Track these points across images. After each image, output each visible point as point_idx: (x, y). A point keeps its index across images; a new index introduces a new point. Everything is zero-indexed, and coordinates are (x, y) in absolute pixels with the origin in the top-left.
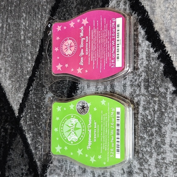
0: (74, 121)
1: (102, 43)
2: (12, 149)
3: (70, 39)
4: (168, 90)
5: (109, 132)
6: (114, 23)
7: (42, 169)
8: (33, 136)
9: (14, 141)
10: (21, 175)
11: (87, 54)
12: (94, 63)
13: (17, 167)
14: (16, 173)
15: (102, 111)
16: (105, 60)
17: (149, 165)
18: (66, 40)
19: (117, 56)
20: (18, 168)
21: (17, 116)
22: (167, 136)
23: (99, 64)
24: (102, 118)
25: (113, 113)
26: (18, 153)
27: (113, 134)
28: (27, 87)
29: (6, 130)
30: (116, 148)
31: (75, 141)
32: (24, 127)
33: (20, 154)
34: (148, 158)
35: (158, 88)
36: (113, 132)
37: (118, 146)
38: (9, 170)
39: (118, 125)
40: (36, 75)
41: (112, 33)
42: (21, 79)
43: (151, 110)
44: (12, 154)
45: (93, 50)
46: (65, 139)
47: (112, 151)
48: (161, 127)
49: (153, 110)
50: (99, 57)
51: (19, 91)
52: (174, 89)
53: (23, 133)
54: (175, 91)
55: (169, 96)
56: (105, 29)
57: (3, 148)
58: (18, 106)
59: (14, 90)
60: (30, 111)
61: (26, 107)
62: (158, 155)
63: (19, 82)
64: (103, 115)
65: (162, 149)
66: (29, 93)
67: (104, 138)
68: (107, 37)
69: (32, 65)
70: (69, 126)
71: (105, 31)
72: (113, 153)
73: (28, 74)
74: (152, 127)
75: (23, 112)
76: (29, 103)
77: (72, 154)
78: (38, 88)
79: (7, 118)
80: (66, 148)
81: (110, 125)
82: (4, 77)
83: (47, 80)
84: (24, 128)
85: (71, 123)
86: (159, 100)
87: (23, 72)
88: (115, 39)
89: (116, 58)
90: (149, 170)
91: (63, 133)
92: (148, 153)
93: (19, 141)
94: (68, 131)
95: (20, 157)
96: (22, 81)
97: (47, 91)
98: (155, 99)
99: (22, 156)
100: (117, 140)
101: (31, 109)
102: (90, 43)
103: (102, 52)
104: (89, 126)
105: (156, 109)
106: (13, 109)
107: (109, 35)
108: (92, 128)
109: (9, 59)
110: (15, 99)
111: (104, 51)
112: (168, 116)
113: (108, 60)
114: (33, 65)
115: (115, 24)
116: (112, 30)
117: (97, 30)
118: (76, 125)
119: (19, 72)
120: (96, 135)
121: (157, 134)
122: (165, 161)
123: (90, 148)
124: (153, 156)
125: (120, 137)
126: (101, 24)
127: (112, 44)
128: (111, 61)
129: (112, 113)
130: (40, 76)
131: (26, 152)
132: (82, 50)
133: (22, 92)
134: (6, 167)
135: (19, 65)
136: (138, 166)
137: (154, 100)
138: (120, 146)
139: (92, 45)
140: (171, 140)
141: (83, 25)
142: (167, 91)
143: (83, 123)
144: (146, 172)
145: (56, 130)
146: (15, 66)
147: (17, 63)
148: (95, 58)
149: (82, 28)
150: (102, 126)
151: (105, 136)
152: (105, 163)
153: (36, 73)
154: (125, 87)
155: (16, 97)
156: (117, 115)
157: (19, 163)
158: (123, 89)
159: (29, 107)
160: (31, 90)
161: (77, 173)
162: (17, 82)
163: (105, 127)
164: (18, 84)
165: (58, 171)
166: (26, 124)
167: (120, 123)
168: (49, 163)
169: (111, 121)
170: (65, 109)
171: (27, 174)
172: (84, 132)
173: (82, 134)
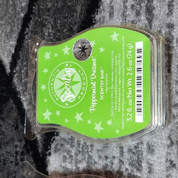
0: (70, 71)
2: (2, 119)
5: (123, 83)
7: (44, 145)
9: (5, 107)
10: (14, 155)
13: (10, 143)
14: (7, 152)
15: (113, 51)
20: (10, 145)
21: (9, 73)
24: (112, 62)
25: (130, 51)
26: (10, 124)
27: (131, 85)
28: (21, 30)
30: (136, 107)
31: (72, 102)
32: (18, 86)
33: (13, 126)
36: (131, 82)
37: (139, 103)
39: (139, 70)
40: (33, 11)
42: (13, 20)
44: (2, 126)
46: (57, 99)
47: (129, 112)
51: (11, 37)
53: (18, 96)
58: (10, 59)
60: (26, 63)
61: (20, 58)
63: (11, 25)
64: (114, 58)
66: (24, 38)
67: (116, 93)
70: (62, 81)
72: (131, 116)
73: (22, 11)
75: (16, 66)
76: (24, 52)
77: (67, 121)
78: (37, 30)
80: (58, 113)
81: (126, 71)
83: (49, 15)
84: (19, 88)
85: (65, 75)
87: (15, 9)
91: (53, 91)
93: (12, 108)
94: (61, 88)
95: (13, 128)
96: (15, 22)
97: (49, 32)
99: (17, 128)
100: (137, 94)
104: (92, 77)
106: (3, 64)
110: (6, 49)
118: (72, 77)
119: (10, 11)
120: (103, 89)
123: (94, 110)
125: (142, 88)
129: (128, 52)
130: (39, 12)
133: (15, 37)
138: (142, 102)
143: (84, 73)
145: (43, 87)
150: (112, 75)
151: (117, 89)
152: (117, 132)
153: (34, 7)
154: (171, 7)
155: (6, 46)
156: (137, 55)
157: (11, 137)
158: (167, 11)
159: (25, 57)
160: (27, 34)
161: (95, 148)
162: (8, 25)
163: (118, 76)
164: (9, 27)
165: (68, 147)
166: (21, 83)
167: (142, 66)
168: (54, 135)
169: (127, 66)
170: (56, 55)
171: (22, 153)
172: (85, 86)
173: (81, 91)
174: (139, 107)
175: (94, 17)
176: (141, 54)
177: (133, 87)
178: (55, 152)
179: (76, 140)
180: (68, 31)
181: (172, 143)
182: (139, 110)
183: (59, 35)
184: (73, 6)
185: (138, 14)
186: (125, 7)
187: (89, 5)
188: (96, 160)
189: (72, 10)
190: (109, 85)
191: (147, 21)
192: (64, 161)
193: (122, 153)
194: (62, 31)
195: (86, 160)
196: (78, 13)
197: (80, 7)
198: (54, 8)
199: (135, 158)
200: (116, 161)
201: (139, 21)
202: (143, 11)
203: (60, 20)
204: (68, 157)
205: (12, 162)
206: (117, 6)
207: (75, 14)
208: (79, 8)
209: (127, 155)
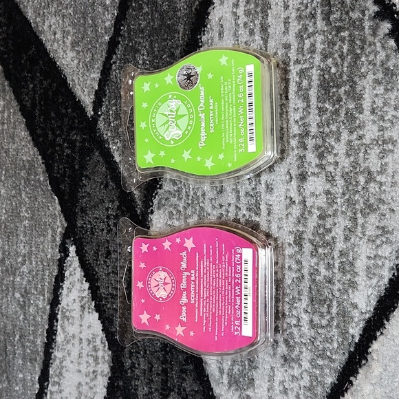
0: (174, 104)
1: (219, 287)
2: (86, 176)
3: (164, 270)
4: (366, 12)
5: (235, 112)
6: (239, 255)
7: (143, 202)
8: (124, 146)
9: (89, 161)
10: (105, 220)
11: (192, 302)
12: (205, 321)
14: (96, 218)
15: (222, 77)
16: (225, 319)
17: (336, 155)
18: (157, 271)
19: (243, 315)
20: (99, 208)
21: (92, 117)
22: (366, 96)
23: (214, 324)
24: (222, 89)
25: (241, 76)
26: (98, 182)
27: (242, 113)
28: (106, 58)
29: (72, 144)
30: (249, 136)
31: (178, 139)
32: (105, 132)
33: (102, 183)
34: (333, 143)
35: (347, 13)
36: (242, 109)
37: (251, 131)
38: (83, 214)
39: (250, 95)
40: (122, 33)
41: (236, 272)
42: (94, 45)
43: (336, 55)
44: (86, 186)
45: (203, 296)
46: (160, 138)
47: (241, 143)
48: (355, 83)
49: (339, 55)
50: (214, 311)
51: (93, 68)
52: (376, 8)
53: (105, 145)
54: (377, 12)
55: (367, 24)
56: (224, 263)
57: (68, 178)
58: (93, 97)
59: (81, 66)
60: (115, 101)
61: (106, 95)
62: (351, 132)
63: (91, 52)
64: (224, 84)
65: (358, 122)
66: (110, 68)
67: (227, 124)
68: (226, 278)
69: (114, 14)
70: (166, 115)
71: (224, 266)
72: (244, 146)
73: (106, 33)
74: (339, 87)
75: (101, 106)
76: (112, 87)
77: (173, 161)
78: (128, 57)
79: (74, 122)
80: (162, 154)
81: (237, 98)
82: (61, 46)
83: (142, 38)
84: (106, 135)
85: (169, 109)
86: (350, 35)
87: (97, 31)
88: (241, 284)
89: (243, 319)
90: (337, 163)
91: (155, 128)
92: (333, 134)
93: (99, 161)
94: (164, 124)
95: (102, 187)
96: (96, 47)
97: (143, 59)
98: (342, 34)
99: (106, 186)
101: (116, 98)
102: (197, 284)
103: (219, 304)
105: (345, 51)
106: (82, 105)
107: (230, 275)
108: (206, 111)
109: (70, 11)
110: (86, 84)
111: (222, 302)
112: (367, 61)
113: (229, 321)
114: (116, 14)
115: (241, 258)
116: (235, 268)
117: (210, 263)
118: (177, 111)
119: (89, 33)
120: (213, 120)
121: (348, 96)
122: (364, 141)
123: (203, 145)
124: (342, 138)
125: (254, 115)
126: (217, 252)
127: (235, 293)
128: (234, 322)
129: (238, 76)
130: (129, 34)
131: (111, 179)
132: (185, 294)
133: (98, 68)
134: (77, 210)
135: (89, 19)
136: (315, 161)
137: (342, 36)
138: (254, 130)
139: (202, 287)
140: (374, 102)
141: (186, 249)
142: (364, 15)
144: (331, 169)
145: (143, 125)
146: (82, 21)
147: (84, 15)
148: (206, 313)
149: (184, 253)
150: (223, 103)
151: (228, 119)
152: (230, 165)
153: (122, 28)
154: (287, 24)
155: (86, 80)
156: (248, 79)
157: (100, 198)
158: (283, 29)
159: (113, 94)
160: (115, 63)
161: (207, 197)
162: (87, 51)
163: (229, 104)
164: (90, 54)
165: (174, 200)
166: (109, 128)
167: (253, 92)
168: (157, 188)
169: (237, 92)
170: (157, 86)
171: (116, 217)
172: (192, 119)
173: (189, 125)
174: (251, 135)
175: (201, 38)
176: (252, 78)
177: (244, 115)
178: (159, 208)
179: (184, 191)
180: (169, 56)
181: (291, 178)
182: (251, 139)
183: (157, 63)
184: (173, 24)
185: (252, 33)
186: (237, 25)
187: (193, 24)
188: (209, 211)
189: (172, 30)
190: (220, 116)
191: (262, 42)
192: (171, 218)
193: (238, 198)
194: (161, 57)
195: (198, 213)
196: (181, 33)
197: (182, 26)
198: (149, 28)
199: (253, 201)
200: (232, 209)
201: (254, 41)
202: (257, 30)
203: (158, 43)
204: (175, 213)
205: (103, 230)
206: (227, 25)
207: (176, 35)
208: (181, 28)
209: (243, 200)
